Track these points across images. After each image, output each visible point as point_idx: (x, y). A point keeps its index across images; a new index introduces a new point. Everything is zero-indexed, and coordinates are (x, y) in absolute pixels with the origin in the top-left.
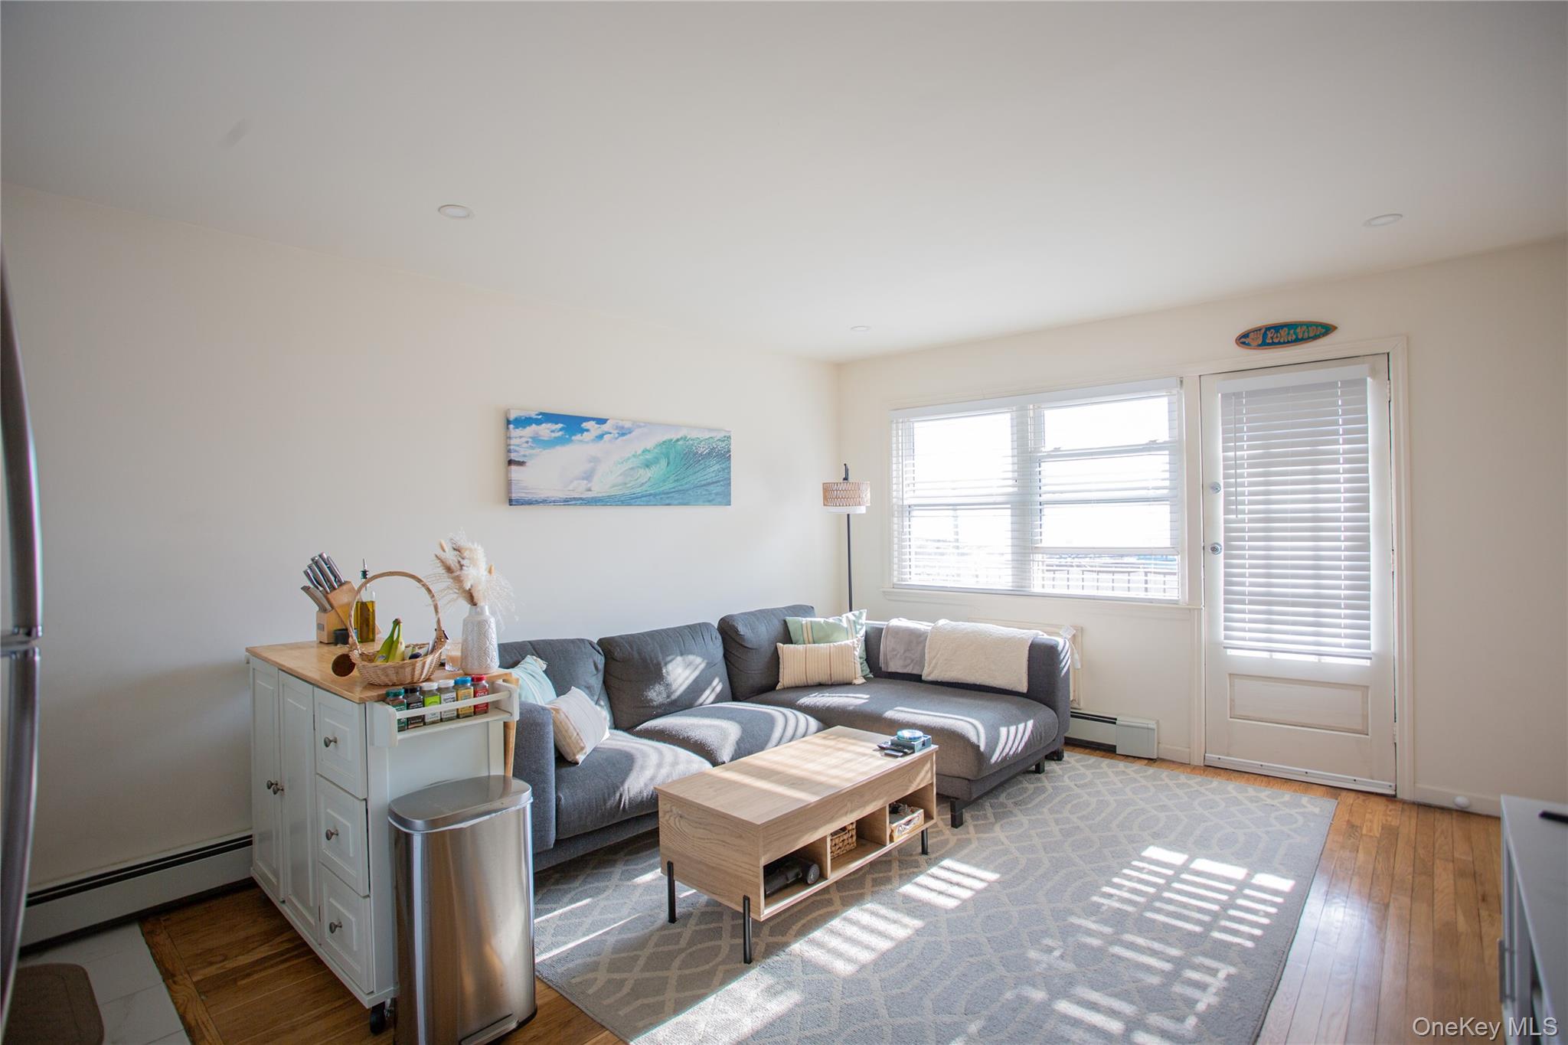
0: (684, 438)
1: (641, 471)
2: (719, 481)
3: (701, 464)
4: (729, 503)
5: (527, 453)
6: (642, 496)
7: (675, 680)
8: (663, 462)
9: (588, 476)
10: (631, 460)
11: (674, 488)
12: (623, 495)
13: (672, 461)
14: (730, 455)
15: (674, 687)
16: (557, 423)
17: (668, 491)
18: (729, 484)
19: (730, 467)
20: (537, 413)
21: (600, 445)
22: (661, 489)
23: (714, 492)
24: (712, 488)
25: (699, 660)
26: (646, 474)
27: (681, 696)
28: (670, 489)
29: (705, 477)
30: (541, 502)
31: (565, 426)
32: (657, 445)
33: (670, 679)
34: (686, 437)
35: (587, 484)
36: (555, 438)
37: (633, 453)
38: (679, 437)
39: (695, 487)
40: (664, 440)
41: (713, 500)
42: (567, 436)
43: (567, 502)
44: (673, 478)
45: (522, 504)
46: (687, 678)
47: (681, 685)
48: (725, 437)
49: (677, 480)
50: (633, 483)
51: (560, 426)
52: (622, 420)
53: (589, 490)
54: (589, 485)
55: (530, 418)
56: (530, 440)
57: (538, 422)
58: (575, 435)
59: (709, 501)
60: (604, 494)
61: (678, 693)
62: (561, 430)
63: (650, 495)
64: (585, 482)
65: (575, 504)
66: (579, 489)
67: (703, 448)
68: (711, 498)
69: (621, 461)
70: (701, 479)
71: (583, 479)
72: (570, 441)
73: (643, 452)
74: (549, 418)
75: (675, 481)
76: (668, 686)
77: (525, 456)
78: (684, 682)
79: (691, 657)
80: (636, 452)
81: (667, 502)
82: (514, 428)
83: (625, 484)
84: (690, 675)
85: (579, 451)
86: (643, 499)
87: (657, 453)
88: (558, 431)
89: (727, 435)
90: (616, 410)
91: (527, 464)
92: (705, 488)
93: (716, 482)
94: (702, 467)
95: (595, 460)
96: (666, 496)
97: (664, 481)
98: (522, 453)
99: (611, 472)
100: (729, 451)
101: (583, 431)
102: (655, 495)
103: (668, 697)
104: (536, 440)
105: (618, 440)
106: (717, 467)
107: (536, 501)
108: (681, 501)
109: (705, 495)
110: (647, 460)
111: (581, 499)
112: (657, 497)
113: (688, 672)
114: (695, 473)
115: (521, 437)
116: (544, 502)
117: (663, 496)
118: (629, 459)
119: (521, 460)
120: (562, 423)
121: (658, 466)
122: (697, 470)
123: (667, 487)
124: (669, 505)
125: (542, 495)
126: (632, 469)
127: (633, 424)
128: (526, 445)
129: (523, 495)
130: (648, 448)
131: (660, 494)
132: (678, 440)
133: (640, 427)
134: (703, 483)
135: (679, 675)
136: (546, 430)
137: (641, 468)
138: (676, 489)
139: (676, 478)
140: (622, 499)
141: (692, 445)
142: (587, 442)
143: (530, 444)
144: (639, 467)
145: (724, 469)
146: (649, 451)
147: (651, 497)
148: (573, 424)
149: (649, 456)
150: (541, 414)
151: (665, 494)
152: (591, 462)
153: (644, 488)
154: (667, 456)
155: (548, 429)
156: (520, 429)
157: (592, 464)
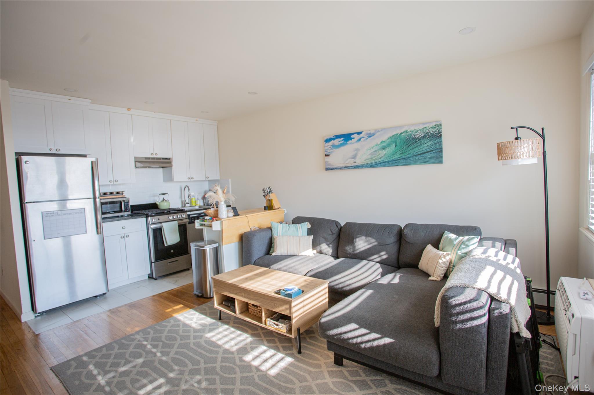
0: (406, 132)
1: (380, 152)
2: (432, 151)
3: (418, 143)
4: (441, 162)
5: (330, 151)
6: (381, 163)
7: (358, 245)
8: (393, 146)
9: (354, 157)
10: (375, 147)
11: (400, 157)
12: (371, 163)
13: (398, 144)
14: (441, 135)
15: (357, 248)
16: (341, 138)
17: (396, 159)
18: (441, 151)
19: (441, 142)
20: (333, 136)
21: (360, 143)
22: (392, 159)
23: (428, 157)
24: (427, 155)
25: (373, 240)
26: (383, 153)
27: (360, 252)
28: (397, 158)
29: (422, 150)
30: (335, 169)
31: (344, 138)
32: (388, 138)
33: (356, 244)
34: (407, 131)
35: (354, 160)
36: (340, 144)
37: (376, 144)
38: (402, 131)
39: (413, 156)
40: (393, 135)
41: (428, 161)
42: (345, 142)
43: (345, 168)
44: (399, 152)
45: (329, 170)
46: (364, 247)
47: (361, 248)
48: (436, 125)
49: (402, 153)
50: (376, 158)
51: (342, 139)
52: (370, 130)
53: (355, 162)
54: (355, 161)
55: (331, 138)
56: (331, 146)
57: (334, 139)
58: (348, 141)
59: (425, 162)
60: (362, 164)
61: (358, 251)
62: (343, 140)
63: (386, 162)
64: (353, 159)
65: (349, 169)
66: (350, 163)
67: (419, 134)
68: (425, 160)
69: (369, 149)
70: (418, 151)
71: (352, 158)
72: (346, 144)
73: (381, 142)
74: (338, 137)
75: (400, 154)
76: (354, 247)
77: (329, 152)
78: (363, 247)
79: (370, 238)
80: (377, 143)
81: (396, 164)
82: (326, 143)
83: (372, 158)
84: (366, 246)
85: (350, 147)
86: (381, 164)
87: (389, 142)
88: (342, 141)
89: (438, 123)
90: (366, 126)
91: (330, 155)
92: (421, 155)
93: (430, 151)
94: (418, 145)
95: (357, 150)
96: (395, 162)
97: (394, 154)
98: (328, 152)
99: (365, 154)
100: (440, 132)
101: (351, 139)
102: (388, 162)
103: (353, 251)
104: (334, 146)
105: (368, 140)
106: (429, 143)
107: (334, 168)
108: (404, 163)
109: (422, 159)
110: (383, 146)
111: (351, 166)
112: (389, 163)
113: (366, 244)
114: (414, 148)
115: (328, 146)
116: (337, 168)
117: (393, 162)
118: (374, 147)
119: (328, 154)
120: (343, 137)
121: (390, 148)
122: (415, 146)
123: (395, 157)
124: (397, 166)
125: (336, 166)
126: (375, 151)
127: (375, 131)
128: (330, 148)
129: (329, 167)
130: (384, 140)
131: (391, 161)
132: (402, 133)
133: (379, 131)
134: (419, 153)
135: (361, 244)
136: (337, 142)
137: (380, 150)
138: (401, 158)
139: (401, 153)
140: (371, 165)
141: (412, 134)
142: (354, 143)
143: (331, 148)
144: (379, 150)
145: (435, 144)
146: (384, 142)
147: (386, 163)
148: (347, 137)
149: (384, 144)
150: (335, 136)
151: (394, 161)
152: (355, 151)
153: (382, 159)
154: (395, 142)
155: (338, 141)
156: (328, 143)
157: (356, 152)
